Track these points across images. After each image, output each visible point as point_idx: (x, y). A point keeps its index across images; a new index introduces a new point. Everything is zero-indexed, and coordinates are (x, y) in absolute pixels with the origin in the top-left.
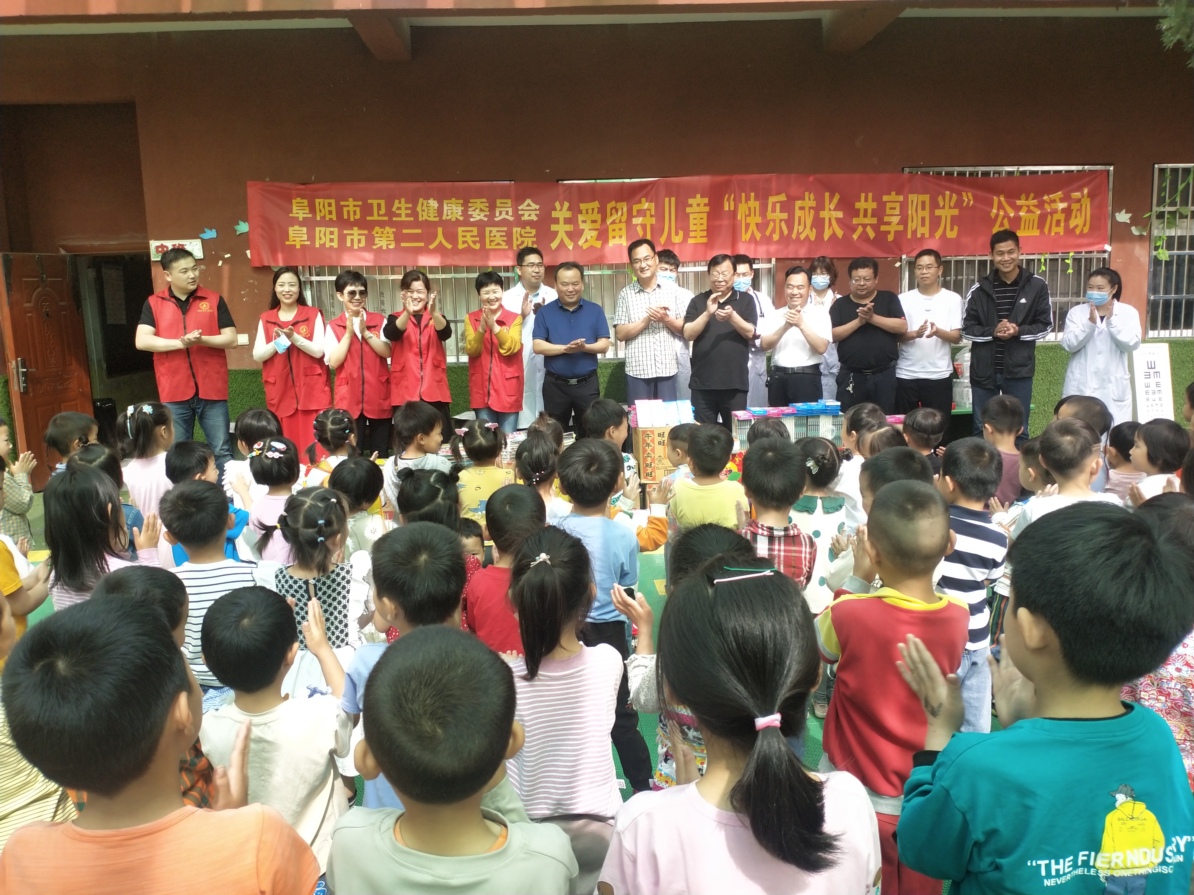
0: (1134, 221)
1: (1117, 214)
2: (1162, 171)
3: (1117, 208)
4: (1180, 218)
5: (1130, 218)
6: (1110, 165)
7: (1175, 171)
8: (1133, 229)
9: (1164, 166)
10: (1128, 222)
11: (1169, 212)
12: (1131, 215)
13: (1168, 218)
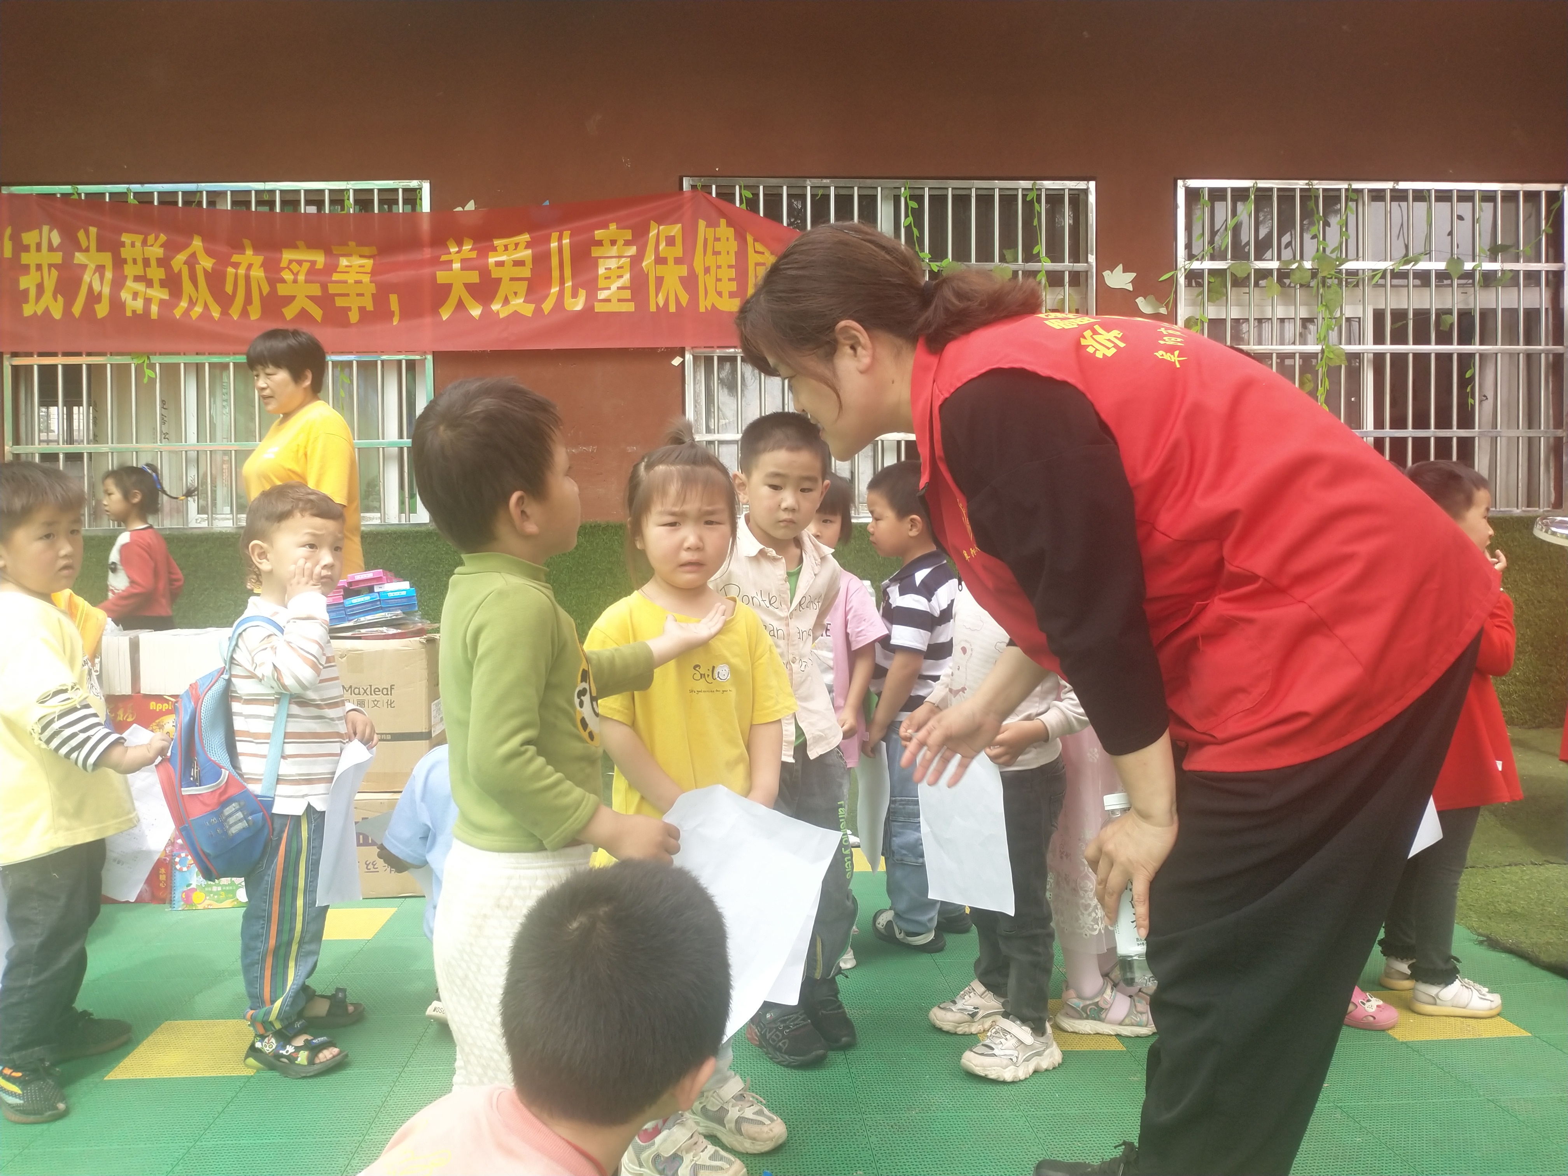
0: (1141, 287)
1: (1106, 274)
2: (1193, 195)
3: (1106, 263)
4: (1233, 285)
5: (1133, 282)
6: (1088, 179)
8: (1140, 301)
9: (1194, 183)
10: (1130, 287)
11: (1212, 272)
12: (1134, 275)
13: (1209, 283)
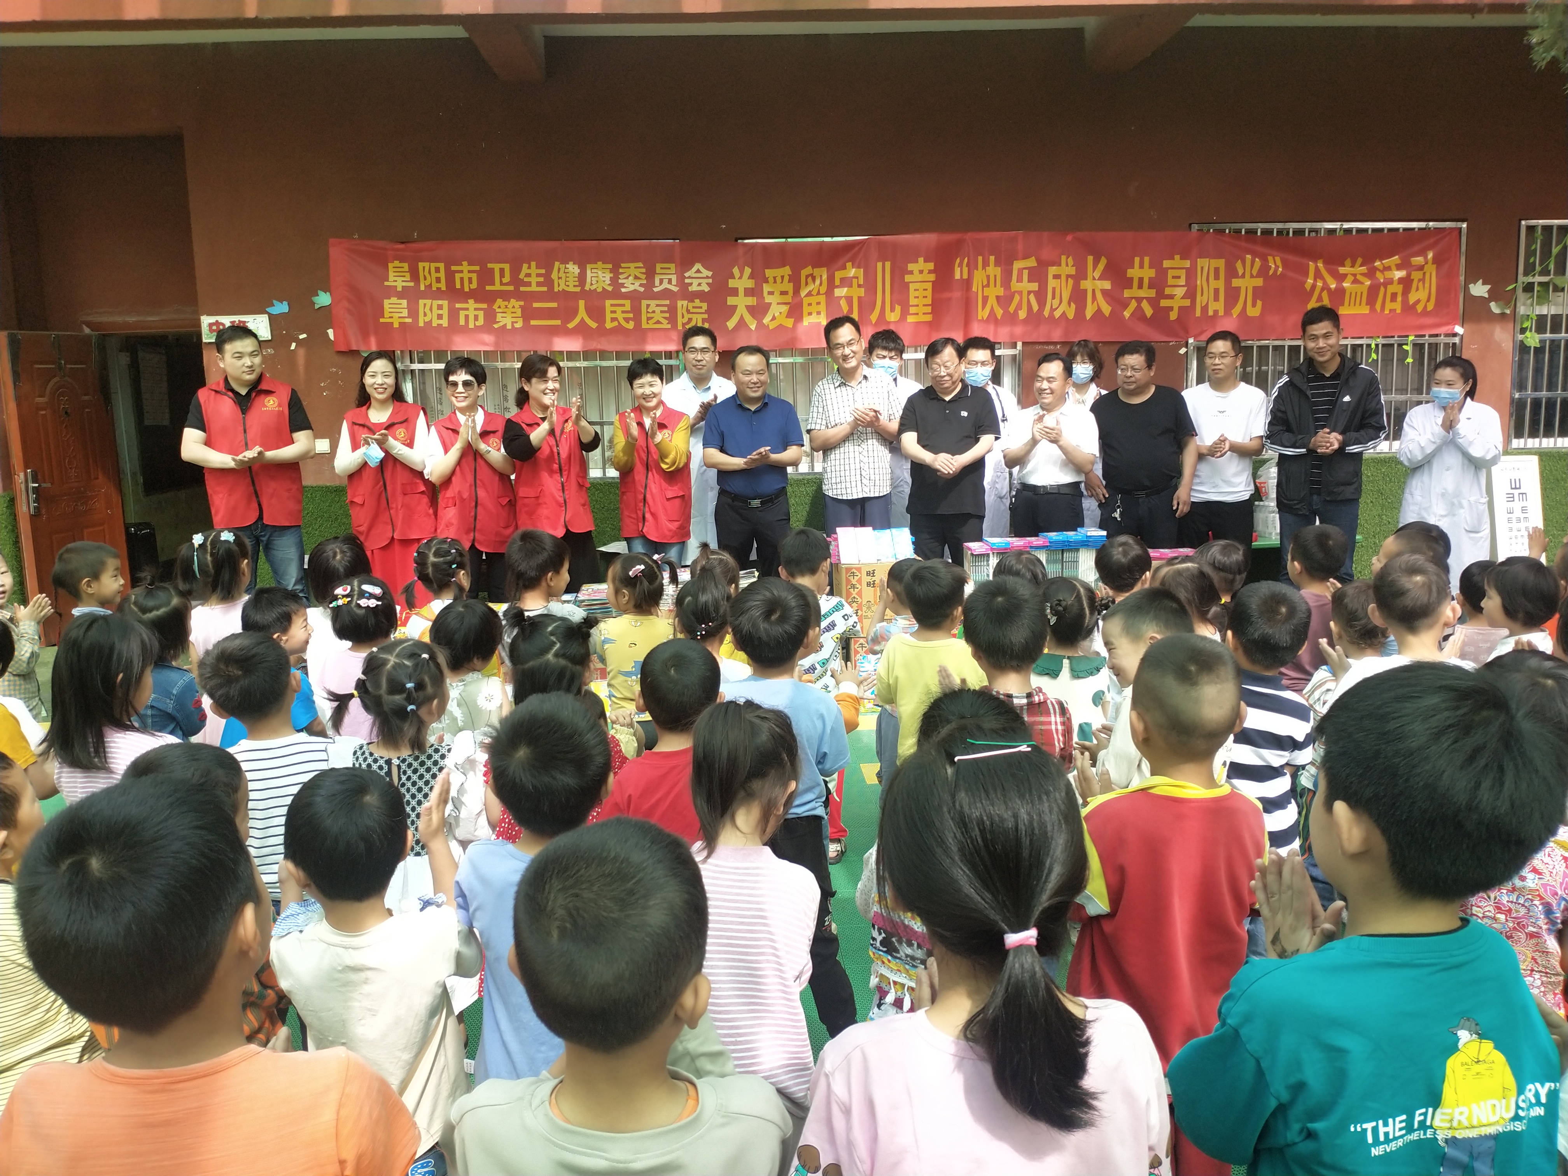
0: (1494, 295)
1: (1471, 286)
2: (1531, 229)
3: (1471, 278)
4: (1554, 291)
5: (1489, 291)
6: (1463, 221)
7: (1547, 229)
8: (1493, 305)
9: (1533, 222)
10: (1486, 295)
11: (1540, 284)
12: (1489, 287)
13: (1538, 291)
